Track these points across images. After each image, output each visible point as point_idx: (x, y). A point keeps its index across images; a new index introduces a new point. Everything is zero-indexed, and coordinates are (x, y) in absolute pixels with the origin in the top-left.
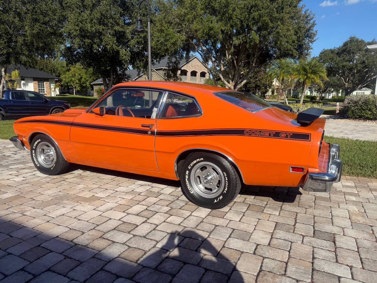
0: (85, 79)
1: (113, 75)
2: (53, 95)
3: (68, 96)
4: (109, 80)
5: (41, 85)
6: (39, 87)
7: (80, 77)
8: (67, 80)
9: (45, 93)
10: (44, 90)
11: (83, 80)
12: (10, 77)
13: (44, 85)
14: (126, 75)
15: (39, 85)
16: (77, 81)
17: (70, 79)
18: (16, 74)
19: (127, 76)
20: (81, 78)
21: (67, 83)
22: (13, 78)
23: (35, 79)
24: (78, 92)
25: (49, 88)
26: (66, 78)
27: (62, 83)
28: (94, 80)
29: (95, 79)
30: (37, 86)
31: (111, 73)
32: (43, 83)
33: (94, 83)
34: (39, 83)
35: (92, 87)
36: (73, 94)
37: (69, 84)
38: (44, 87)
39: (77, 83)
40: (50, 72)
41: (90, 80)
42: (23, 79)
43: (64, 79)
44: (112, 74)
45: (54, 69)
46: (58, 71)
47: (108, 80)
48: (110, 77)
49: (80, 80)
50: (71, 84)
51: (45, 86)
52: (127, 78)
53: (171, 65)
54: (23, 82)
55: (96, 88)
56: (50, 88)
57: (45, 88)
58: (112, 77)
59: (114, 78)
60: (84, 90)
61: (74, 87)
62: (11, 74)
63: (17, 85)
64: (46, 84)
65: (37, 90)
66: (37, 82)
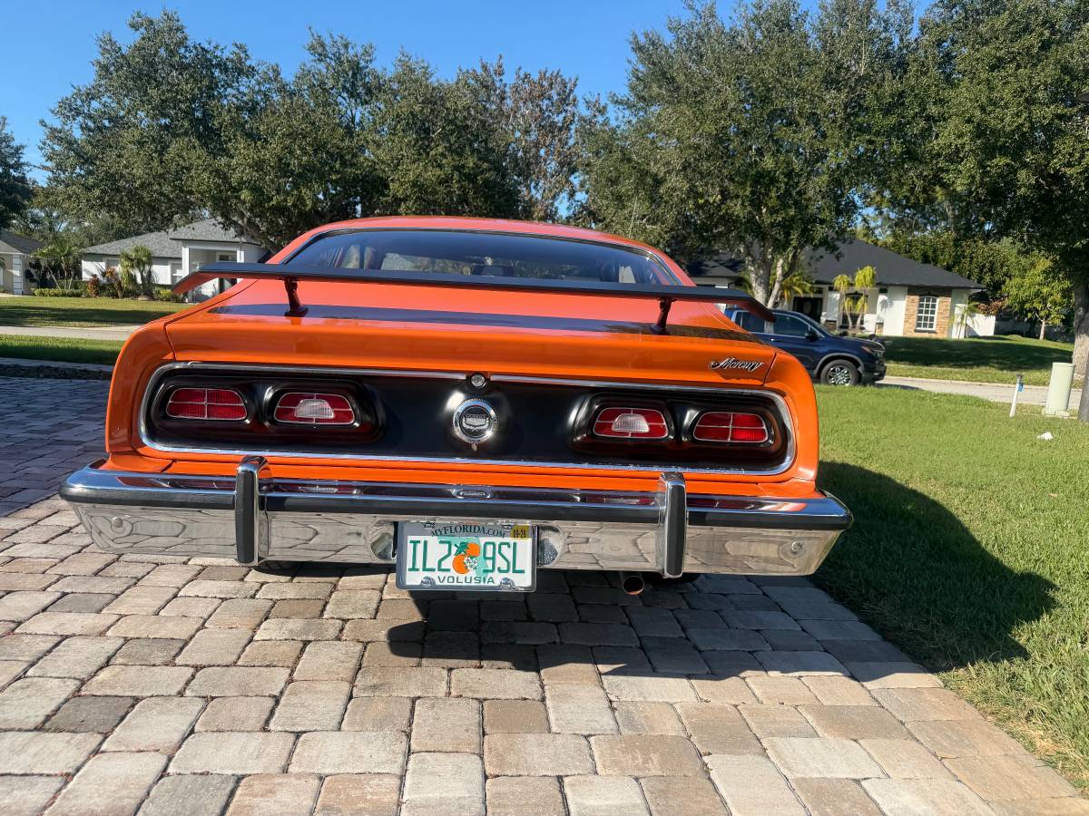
2: (958, 335)
5: (927, 306)
6: (920, 312)
8: (1023, 295)
9: (934, 329)
10: (932, 319)
12: (851, 285)
13: (934, 306)
15: (921, 306)
18: (865, 277)
21: (1022, 303)
22: (858, 288)
23: (912, 290)
25: (948, 313)
26: (1020, 287)
27: (1008, 303)
30: (915, 308)
32: (934, 301)
34: (922, 300)
36: (1038, 338)
37: (1027, 306)
38: (933, 312)
39: (1055, 303)
42: (883, 291)
43: (1014, 292)
45: (992, 263)
50: (1036, 305)
51: (937, 309)
54: (882, 297)
56: (952, 316)
57: (935, 316)
61: (1042, 313)
62: (853, 278)
63: (863, 306)
64: (941, 303)
65: (914, 320)
66: (917, 298)
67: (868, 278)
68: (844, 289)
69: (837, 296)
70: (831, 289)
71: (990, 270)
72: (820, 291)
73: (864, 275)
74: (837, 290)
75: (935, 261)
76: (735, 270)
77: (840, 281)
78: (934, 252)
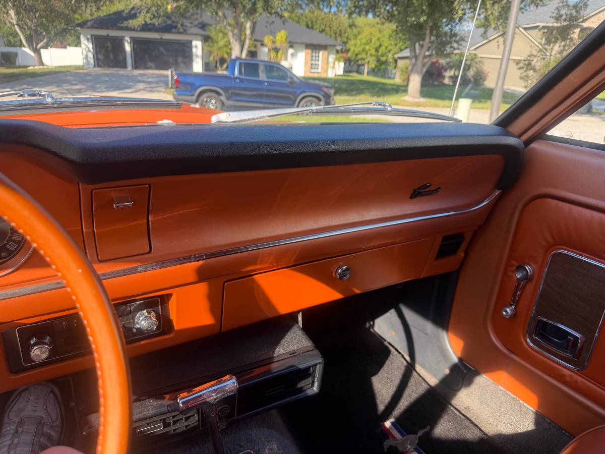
0: (386, 48)
1: (431, 34)
2: (331, 74)
3: (355, 76)
4: (422, 46)
5: (315, 57)
6: (312, 60)
7: (378, 44)
8: (358, 50)
9: (319, 71)
11: (382, 49)
12: (274, 42)
13: (318, 57)
14: (455, 35)
15: (312, 56)
16: (373, 52)
17: (363, 47)
18: (282, 38)
19: (458, 38)
20: (381, 45)
21: (356, 55)
22: (278, 45)
23: (307, 46)
24: (372, 72)
25: (326, 61)
26: (355, 45)
27: (350, 54)
28: (401, 50)
29: (403, 48)
30: (309, 57)
31: (426, 29)
32: (319, 53)
33: (400, 55)
34: (312, 53)
35: (396, 61)
36: (363, 74)
37: (359, 56)
38: (318, 60)
39: (371, 55)
40: (333, 35)
41: (395, 49)
42: (291, 47)
43: (352, 48)
44: (428, 32)
45: (340, 31)
46: (346, 35)
47: (419, 45)
48: (424, 39)
49: (377, 50)
50: (363, 56)
51: (320, 59)
52: (457, 42)
53: (563, 12)
54: (291, 51)
55: (401, 63)
56: (328, 63)
57: (320, 63)
58: (427, 40)
59: (432, 42)
60: (381, 68)
61: (366, 61)
62: (275, 38)
63: (281, 56)
64: (322, 55)
65: (309, 66)
66: (309, 51)
67: (284, 38)
68: (270, 45)
69: (266, 49)
70: (262, 45)
71: (340, 35)
72: (255, 47)
73: (282, 35)
74: (266, 46)
75: (312, 28)
76: (204, 30)
77: (267, 40)
78: (312, 23)
